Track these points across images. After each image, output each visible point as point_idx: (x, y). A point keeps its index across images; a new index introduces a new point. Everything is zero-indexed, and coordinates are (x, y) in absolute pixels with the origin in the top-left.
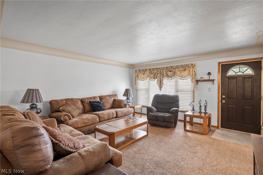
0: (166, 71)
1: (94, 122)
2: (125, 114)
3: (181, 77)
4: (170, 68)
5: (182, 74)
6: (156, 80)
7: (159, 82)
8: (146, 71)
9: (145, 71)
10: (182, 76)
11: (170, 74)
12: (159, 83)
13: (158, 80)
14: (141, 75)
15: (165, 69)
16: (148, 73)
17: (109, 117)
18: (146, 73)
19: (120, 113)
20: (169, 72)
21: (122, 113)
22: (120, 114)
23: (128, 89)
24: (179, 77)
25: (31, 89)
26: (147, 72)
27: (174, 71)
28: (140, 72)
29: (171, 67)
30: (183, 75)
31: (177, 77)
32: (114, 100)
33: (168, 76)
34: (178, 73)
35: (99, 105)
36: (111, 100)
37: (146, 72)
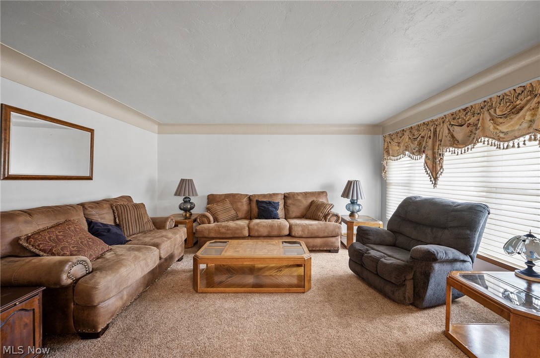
0: (450, 127)
1: (238, 236)
2: (312, 234)
3: (499, 140)
4: (462, 115)
5: (503, 128)
6: (424, 156)
7: (429, 162)
8: (403, 134)
9: (400, 135)
10: (502, 135)
11: (459, 132)
12: (431, 167)
13: (427, 157)
14: (394, 147)
15: (447, 120)
16: (407, 139)
17: (269, 232)
18: (403, 139)
19: (300, 229)
20: (455, 127)
21: (303, 231)
22: (297, 231)
23: (351, 182)
24: (494, 141)
25: (184, 179)
26: (406, 137)
27: (473, 120)
28: (392, 140)
29: (465, 110)
30: (505, 130)
31: (486, 139)
32: (312, 202)
33: (455, 142)
34: (490, 125)
35: (268, 208)
36: (306, 202)
37: (403, 137)
